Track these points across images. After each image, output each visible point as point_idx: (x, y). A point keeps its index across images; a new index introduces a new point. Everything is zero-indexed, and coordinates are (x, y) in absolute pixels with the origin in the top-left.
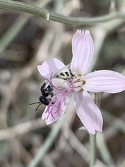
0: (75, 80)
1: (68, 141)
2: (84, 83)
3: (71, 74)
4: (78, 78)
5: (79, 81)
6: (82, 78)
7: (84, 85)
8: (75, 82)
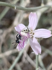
0: (30, 33)
1: (26, 58)
2: (34, 34)
3: (28, 30)
4: (31, 32)
5: (31, 33)
6: (33, 32)
7: (34, 35)
8: (30, 34)
